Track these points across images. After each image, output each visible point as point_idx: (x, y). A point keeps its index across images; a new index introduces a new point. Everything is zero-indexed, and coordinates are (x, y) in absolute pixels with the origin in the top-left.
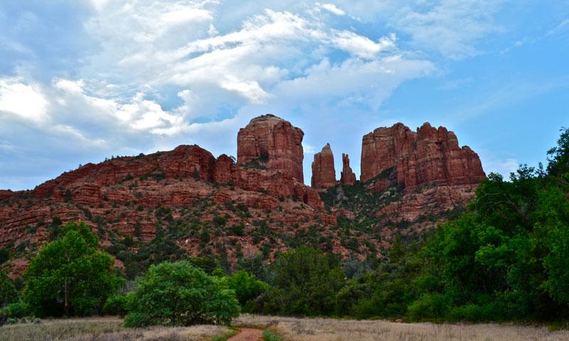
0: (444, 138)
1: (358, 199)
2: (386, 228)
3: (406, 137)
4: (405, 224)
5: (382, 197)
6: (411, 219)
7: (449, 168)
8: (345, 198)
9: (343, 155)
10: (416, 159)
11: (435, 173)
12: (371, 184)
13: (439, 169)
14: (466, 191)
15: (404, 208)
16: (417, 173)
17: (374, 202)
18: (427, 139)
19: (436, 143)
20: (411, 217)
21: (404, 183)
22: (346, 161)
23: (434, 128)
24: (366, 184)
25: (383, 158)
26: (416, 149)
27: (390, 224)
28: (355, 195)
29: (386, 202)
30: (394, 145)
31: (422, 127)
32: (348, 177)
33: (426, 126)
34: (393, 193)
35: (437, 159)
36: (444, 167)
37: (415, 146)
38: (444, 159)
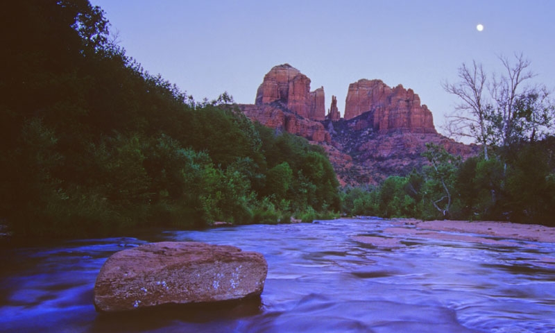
0: (411, 97)
1: (344, 134)
2: (369, 160)
3: (384, 92)
4: (382, 159)
5: (363, 135)
6: (386, 155)
7: (412, 120)
8: (334, 132)
9: (333, 97)
10: (390, 110)
11: (402, 122)
12: (354, 123)
13: (405, 120)
14: (421, 138)
15: (381, 147)
16: (389, 120)
17: (356, 138)
18: (399, 97)
19: (406, 101)
20: (385, 154)
21: (379, 126)
22: (334, 102)
23: (405, 90)
24: (349, 121)
25: (363, 103)
26: (390, 103)
27: (371, 157)
28: (341, 130)
29: (365, 140)
30: (372, 94)
31: (397, 87)
32: (335, 115)
33: (400, 87)
34: (370, 133)
35: (405, 112)
36: (409, 120)
37: (390, 99)
38: (409, 113)
